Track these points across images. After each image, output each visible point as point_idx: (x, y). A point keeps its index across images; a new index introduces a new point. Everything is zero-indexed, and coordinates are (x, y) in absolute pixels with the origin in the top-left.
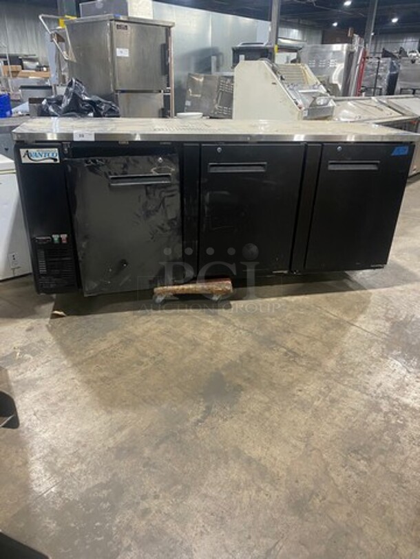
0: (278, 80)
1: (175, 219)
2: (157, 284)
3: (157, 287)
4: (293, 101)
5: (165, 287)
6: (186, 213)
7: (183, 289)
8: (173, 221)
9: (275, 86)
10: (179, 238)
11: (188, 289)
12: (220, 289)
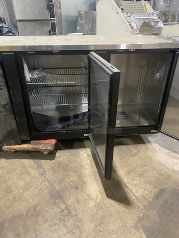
0: (120, 11)
1: (7, 104)
2: (4, 145)
3: (4, 146)
4: (128, 24)
5: (9, 146)
6: (13, 101)
7: (20, 148)
8: (6, 106)
9: (117, 14)
10: (12, 116)
11: (24, 148)
12: (44, 149)
